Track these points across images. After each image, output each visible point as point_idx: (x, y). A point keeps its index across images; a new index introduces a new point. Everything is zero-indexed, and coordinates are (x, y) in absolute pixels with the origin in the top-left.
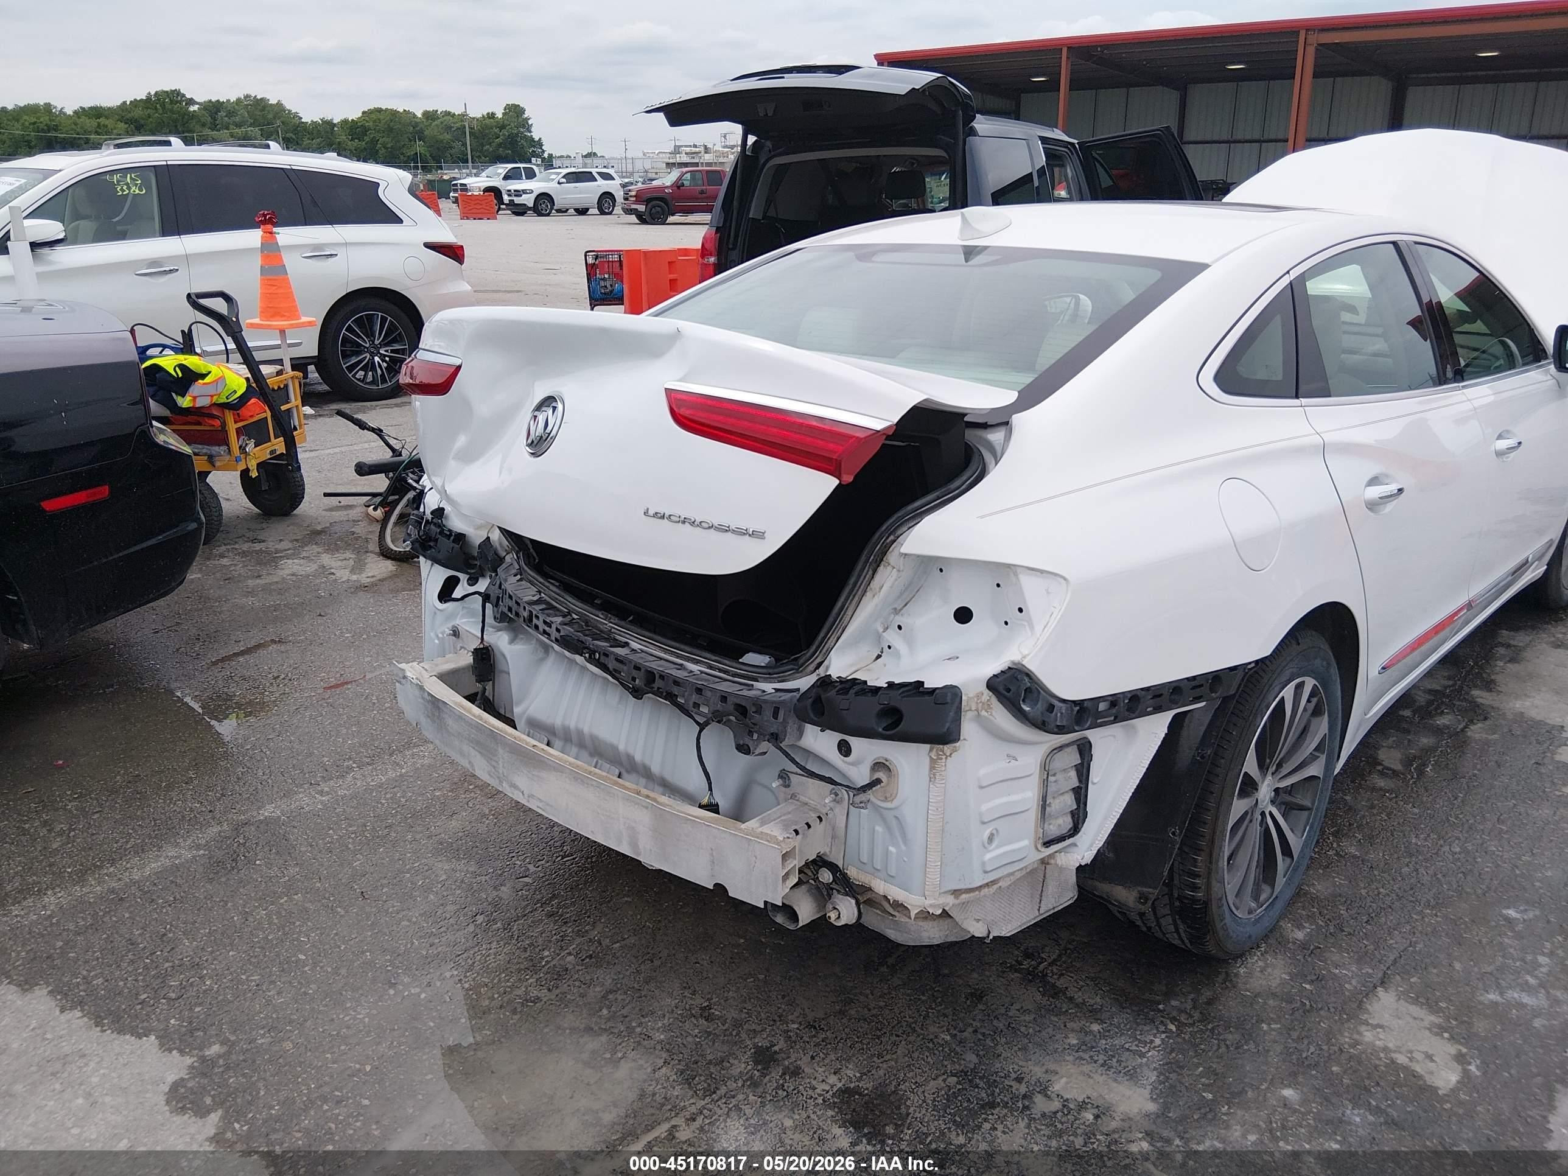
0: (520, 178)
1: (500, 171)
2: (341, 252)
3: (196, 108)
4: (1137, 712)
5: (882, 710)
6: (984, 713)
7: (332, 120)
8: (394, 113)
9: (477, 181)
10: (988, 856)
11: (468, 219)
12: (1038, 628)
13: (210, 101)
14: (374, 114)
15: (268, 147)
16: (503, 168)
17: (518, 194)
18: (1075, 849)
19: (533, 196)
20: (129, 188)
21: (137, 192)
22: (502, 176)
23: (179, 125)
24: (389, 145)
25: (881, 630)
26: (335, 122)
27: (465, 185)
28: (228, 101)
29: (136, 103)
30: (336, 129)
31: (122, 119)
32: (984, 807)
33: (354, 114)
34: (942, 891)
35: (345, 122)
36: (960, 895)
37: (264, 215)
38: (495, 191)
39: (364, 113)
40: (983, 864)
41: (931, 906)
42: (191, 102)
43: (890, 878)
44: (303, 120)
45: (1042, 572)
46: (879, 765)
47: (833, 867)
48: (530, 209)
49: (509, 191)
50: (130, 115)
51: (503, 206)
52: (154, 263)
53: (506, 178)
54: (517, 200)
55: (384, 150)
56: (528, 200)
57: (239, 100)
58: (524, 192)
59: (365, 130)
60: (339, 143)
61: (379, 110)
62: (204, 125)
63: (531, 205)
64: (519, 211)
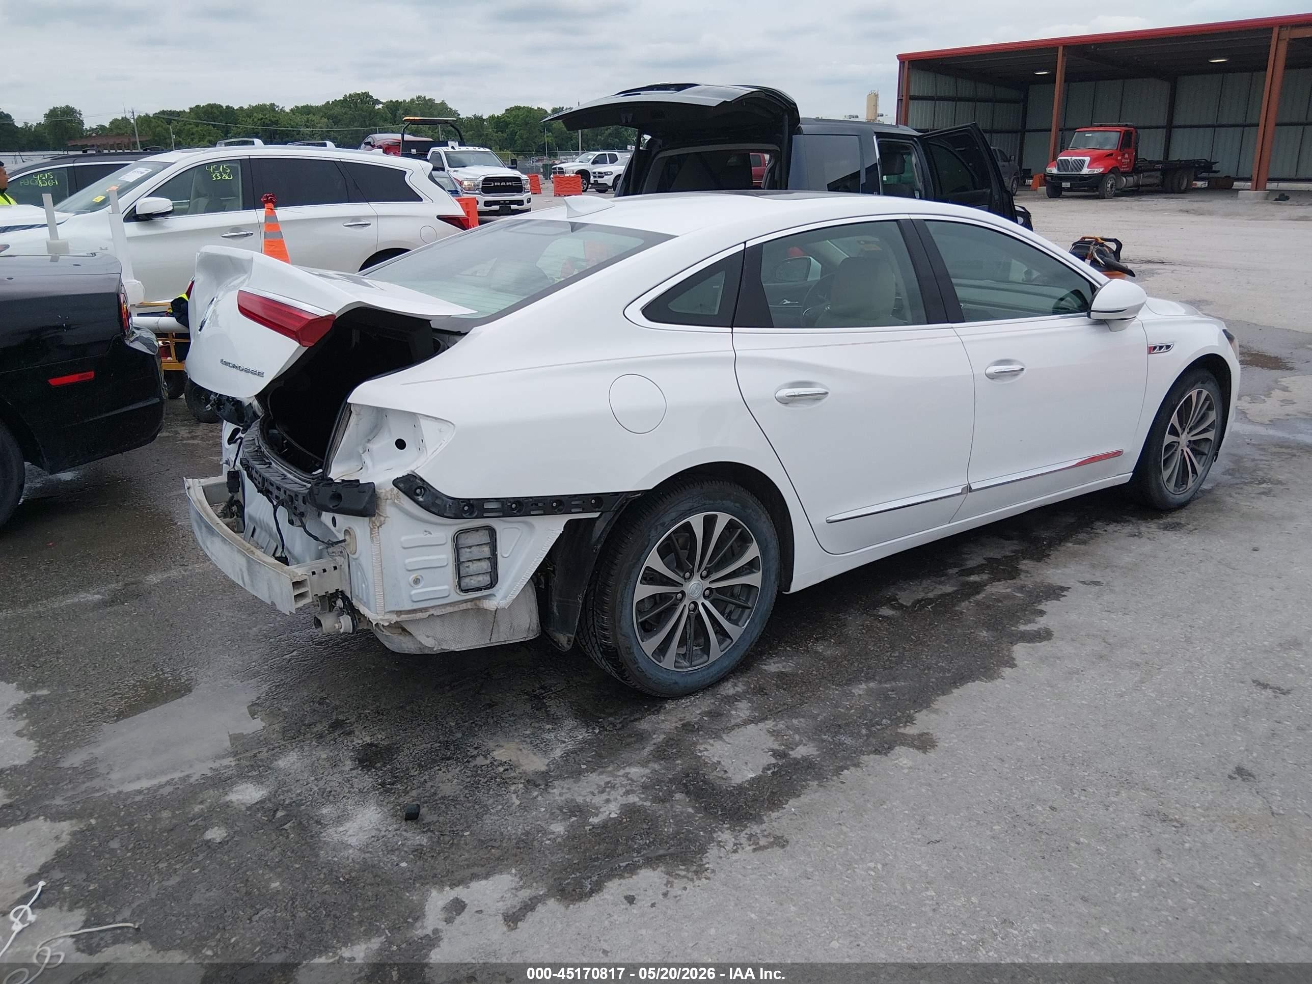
0: (605, 163)
1: (590, 157)
2: (373, 222)
3: (380, 106)
4: (522, 513)
5: (333, 495)
6: (396, 501)
7: (481, 116)
8: (530, 110)
9: (572, 165)
10: (413, 592)
11: (560, 196)
12: (430, 452)
13: (391, 102)
14: (514, 111)
15: (325, 145)
16: (592, 155)
17: (601, 175)
18: (495, 598)
19: (612, 177)
20: (221, 176)
21: (227, 178)
22: (592, 161)
23: (367, 120)
24: (524, 137)
25: (361, 452)
26: (484, 117)
27: (562, 169)
28: (405, 101)
29: (336, 103)
30: (485, 123)
31: (325, 116)
32: (407, 561)
33: (499, 112)
34: (387, 610)
35: (492, 118)
36: (401, 614)
37: (267, 197)
38: (584, 174)
39: (507, 110)
40: (411, 596)
41: (381, 620)
42: (377, 102)
43: (366, 605)
44: (460, 117)
45: (436, 418)
46: (347, 532)
47: (345, 598)
48: (610, 187)
49: (595, 173)
50: (331, 112)
51: (590, 186)
52: (236, 228)
53: (594, 163)
54: (600, 180)
55: (521, 141)
56: (608, 180)
57: (412, 100)
58: (606, 174)
59: (507, 124)
60: (487, 135)
61: (518, 108)
62: (386, 120)
63: (610, 184)
64: (602, 189)
